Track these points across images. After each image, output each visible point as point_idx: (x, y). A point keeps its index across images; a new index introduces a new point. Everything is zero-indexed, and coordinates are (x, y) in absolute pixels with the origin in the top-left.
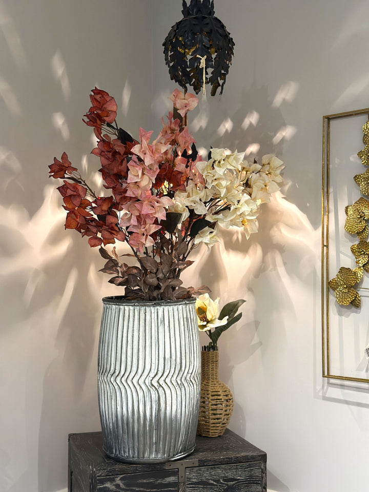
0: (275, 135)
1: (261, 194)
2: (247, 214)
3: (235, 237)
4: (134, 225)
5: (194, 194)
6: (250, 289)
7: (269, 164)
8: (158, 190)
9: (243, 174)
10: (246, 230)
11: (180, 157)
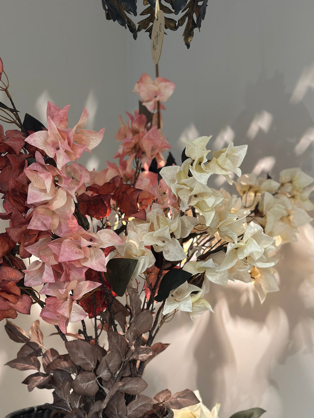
0: (298, 141)
1: (281, 226)
2: (257, 257)
3: (244, 298)
4: (50, 284)
5: (161, 225)
6: (273, 382)
7: (291, 182)
8: (104, 221)
9: (250, 196)
10: (258, 287)
11: (147, 172)
